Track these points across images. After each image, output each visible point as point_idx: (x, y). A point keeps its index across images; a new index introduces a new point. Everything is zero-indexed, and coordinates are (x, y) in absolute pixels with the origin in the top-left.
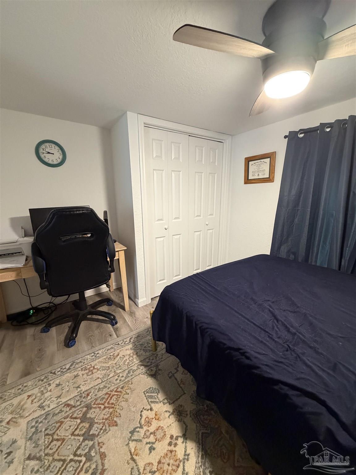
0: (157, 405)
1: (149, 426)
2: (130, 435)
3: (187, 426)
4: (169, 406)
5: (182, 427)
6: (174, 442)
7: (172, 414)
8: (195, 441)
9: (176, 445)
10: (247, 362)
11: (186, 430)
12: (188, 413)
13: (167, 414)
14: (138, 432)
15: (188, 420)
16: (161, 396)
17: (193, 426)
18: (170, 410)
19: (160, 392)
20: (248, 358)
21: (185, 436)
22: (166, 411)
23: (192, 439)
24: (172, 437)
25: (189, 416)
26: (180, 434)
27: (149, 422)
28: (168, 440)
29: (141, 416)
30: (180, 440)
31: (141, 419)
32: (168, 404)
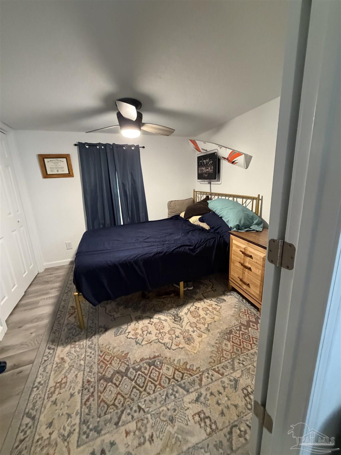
0: (128, 329)
1: (138, 334)
2: (138, 344)
3: (147, 316)
4: (133, 323)
5: (147, 319)
6: (151, 323)
7: (138, 322)
8: (155, 314)
9: (153, 322)
10: (163, 254)
11: (149, 317)
12: (141, 314)
13: (137, 324)
14: (138, 340)
15: (144, 315)
16: (124, 327)
17: (148, 314)
18: (135, 323)
19: (120, 326)
20: (162, 252)
21: (151, 318)
22: (135, 324)
23: (153, 316)
24: (149, 323)
25: (143, 315)
26: (149, 320)
27: (136, 334)
28: (150, 325)
29: (130, 338)
30: (152, 320)
31: (132, 338)
32: (131, 323)
